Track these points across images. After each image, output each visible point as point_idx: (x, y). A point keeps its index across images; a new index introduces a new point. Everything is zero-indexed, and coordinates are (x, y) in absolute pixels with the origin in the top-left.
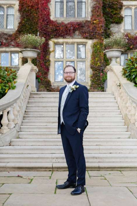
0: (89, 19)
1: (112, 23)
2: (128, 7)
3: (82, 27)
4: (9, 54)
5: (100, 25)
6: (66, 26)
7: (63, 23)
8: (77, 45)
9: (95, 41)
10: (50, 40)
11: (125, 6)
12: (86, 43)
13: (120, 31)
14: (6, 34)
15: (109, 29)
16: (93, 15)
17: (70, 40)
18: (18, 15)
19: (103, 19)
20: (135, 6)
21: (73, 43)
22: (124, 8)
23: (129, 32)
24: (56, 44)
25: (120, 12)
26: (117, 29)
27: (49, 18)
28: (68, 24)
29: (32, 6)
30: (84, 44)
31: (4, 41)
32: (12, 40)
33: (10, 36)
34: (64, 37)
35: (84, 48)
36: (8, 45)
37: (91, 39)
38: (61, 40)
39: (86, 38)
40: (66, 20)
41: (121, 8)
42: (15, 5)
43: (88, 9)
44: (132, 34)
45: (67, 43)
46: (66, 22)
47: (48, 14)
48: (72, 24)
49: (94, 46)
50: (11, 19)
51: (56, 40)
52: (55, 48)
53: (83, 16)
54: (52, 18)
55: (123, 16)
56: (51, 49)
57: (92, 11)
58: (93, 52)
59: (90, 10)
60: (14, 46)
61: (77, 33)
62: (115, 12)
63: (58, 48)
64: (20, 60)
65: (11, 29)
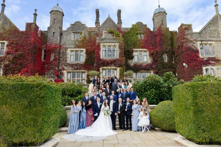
0: (118, 58)
1: (129, 58)
2: (136, 51)
3: (115, 62)
4: (81, 73)
5: (123, 61)
6: (107, 61)
7: (106, 60)
8: (113, 69)
9: (121, 68)
10: (100, 67)
11: (134, 51)
12: (117, 69)
14: (79, 64)
15: (127, 61)
16: (120, 57)
17: (109, 68)
18: (85, 55)
19: (124, 58)
20: (139, 51)
21: (111, 69)
23: (137, 62)
24: (103, 69)
25: (132, 54)
26: (131, 61)
29: (92, 51)
30: (116, 69)
31: (79, 67)
32: (82, 67)
33: (81, 65)
34: (106, 66)
35: (116, 71)
36: (80, 69)
37: (119, 67)
38: (105, 68)
39: (117, 67)
40: (107, 58)
41: (133, 52)
42: (84, 50)
43: (117, 54)
44: (138, 64)
45: (108, 69)
46: (108, 60)
47: (100, 56)
48: (110, 60)
49: (120, 70)
50: (82, 57)
51: (103, 68)
52: (102, 71)
53: (115, 56)
54: (101, 58)
55: (134, 55)
56: (101, 72)
57: (119, 55)
58: (120, 73)
59: (118, 54)
60: (83, 70)
61: (113, 64)
62: (130, 54)
63: (104, 72)
64: (86, 76)
65: (82, 61)
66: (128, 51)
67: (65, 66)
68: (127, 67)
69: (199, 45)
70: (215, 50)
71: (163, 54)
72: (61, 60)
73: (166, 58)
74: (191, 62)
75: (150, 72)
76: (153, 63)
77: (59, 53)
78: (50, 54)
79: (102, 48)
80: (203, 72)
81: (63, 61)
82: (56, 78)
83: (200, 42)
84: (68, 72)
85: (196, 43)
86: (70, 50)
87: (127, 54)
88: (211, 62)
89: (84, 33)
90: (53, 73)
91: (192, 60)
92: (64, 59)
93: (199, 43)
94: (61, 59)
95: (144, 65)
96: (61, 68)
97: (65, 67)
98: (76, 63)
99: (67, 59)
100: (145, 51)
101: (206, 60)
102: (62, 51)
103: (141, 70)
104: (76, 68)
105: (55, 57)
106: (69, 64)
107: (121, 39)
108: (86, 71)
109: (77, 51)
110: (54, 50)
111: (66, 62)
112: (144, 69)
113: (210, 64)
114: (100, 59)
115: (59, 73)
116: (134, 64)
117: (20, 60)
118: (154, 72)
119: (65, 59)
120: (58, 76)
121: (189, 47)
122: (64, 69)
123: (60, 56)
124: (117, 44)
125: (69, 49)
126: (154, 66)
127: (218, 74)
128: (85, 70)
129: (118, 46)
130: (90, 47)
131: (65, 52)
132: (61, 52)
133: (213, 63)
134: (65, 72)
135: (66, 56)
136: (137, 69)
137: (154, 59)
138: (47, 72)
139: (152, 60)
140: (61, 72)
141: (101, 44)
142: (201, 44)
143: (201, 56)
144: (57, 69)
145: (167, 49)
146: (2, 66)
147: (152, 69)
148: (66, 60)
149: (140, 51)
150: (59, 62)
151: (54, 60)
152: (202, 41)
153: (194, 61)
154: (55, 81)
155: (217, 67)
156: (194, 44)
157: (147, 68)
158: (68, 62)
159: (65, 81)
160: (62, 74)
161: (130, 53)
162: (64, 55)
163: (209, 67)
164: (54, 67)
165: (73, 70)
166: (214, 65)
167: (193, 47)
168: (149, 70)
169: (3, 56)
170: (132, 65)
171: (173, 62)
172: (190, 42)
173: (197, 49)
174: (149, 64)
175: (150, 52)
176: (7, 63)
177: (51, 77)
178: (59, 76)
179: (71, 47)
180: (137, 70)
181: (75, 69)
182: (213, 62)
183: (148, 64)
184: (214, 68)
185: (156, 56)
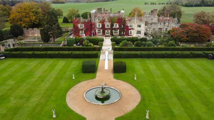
0: (110, 28)
10: (105, 30)
29: (103, 25)
37: (110, 30)
41: (114, 25)
42: (101, 24)
43: (110, 26)
61: (108, 29)
68: (112, 29)
70: (133, 26)
73: (122, 26)
74: (127, 29)
75: (118, 30)
76: (119, 27)
79: (106, 25)
80: (129, 32)
87: (112, 25)
89: (101, 19)
95: (117, 28)
97: (96, 29)
98: (99, 27)
102: (95, 24)
104: (99, 29)
107: (110, 22)
108: (102, 30)
109: (99, 24)
110: (93, 24)
111: (97, 27)
114: (105, 28)
117: (87, 29)
121: (127, 25)
123: (95, 26)
124: (109, 24)
125: (97, 24)
130: (103, 23)
136: (115, 29)
138: (92, 30)
143: (129, 28)
144: (94, 29)
145: (123, 24)
146: (83, 31)
149: (116, 24)
159: (97, 32)
169: (83, 28)
176: (85, 30)
178: (95, 31)
185: (120, 26)
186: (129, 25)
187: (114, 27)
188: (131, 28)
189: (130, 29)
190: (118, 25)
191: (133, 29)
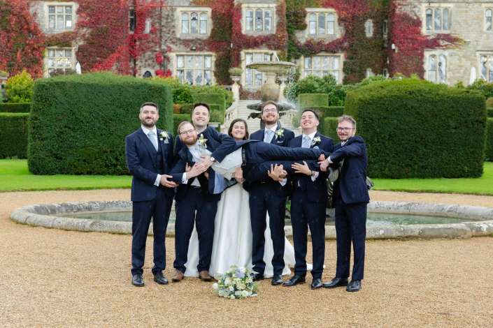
0: (274, 33)
1: (297, 29)
2: (313, 13)
3: (269, 40)
4: (203, 57)
5: (283, 39)
6: (255, 39)
7: (252, 36)
8: (264, 54)
9: (279, 51)
10: (241, 50)
11: (309, 12)
12: (273, 53)
13: (304, 37)
14: (199, 40)
15: (293, 35)
16: (277, 30)
17: (259, 51)
18: (210, 21)
19: (286, 34)
20: (318, 12)
21: (261, 53)
22: (308, 15)
23: (313, 37)
24: (246, 54)
25: (304, 20)
26: (301, 35)
27: (241, 33)
28: (257, 37)
29: (224, 14)
31: (199, 46)
32: (205, 45)
33: (204, 41)
34: (253, 49)
36: (201, 49)
37: (275, 49)
38: (250, 51)
39: (272, 49)
40: (255, 33)
41: (305, 16)
42: (208, 11)
44: (315, 39)
45: (256, 53)
46: (255, 36)
47: (240, 29)
48: (259, 37)
50: (203, 24)
51: (246, 51)
52: (245, 57)
53: (270, 29)
54: (243, 32)
55: (307, 23)
56: (242, 59)
57: (277, 26)
59: (275, 25)
60: (208, 51)
61: (264, 45)
62: (299, 20)
63: (248, 57)
64: (213, 64)
65: (204, 34)
66: (295, 15)
67: (173, 43)
68: (293, 46)
69: (425, 9)
70: (452, 20)
71: (365, 20)
72: (165, 32)
73: (369, 28)
74: (404, 43)
75: (339, 56)
76: (345, 38)
77: (160, 18)
78: (144, 21)
79: (245, 13)
80: (424, 61)
81: (168, 33)
82: (157, 68)
83: (427, 5)
84: (178, 56)
85: (419, 6)
86: (181, 11)
87: (294, 20)
88: (441, 42)
90: (152, 58)
91: (407, 39)
92: (169, 30)
93: (424, 6)
94: (164, 29)
95: (327, 43)
96: (165, 48)
97: (173, 46)
98: (194, 38)
99: (175, 30)
100: (331, 13)
101: (433, 39)
102: (165, 13)
103: (319, 52)
104: (194, 48)
105: (153, 25)
106: (179, 39)
108: (214, 54)
109: (194, 12)
110: (151, 12)
111: (175, 35)
112: (326, 51)
113: (439, 45)
114: (241, 36)
115: (163, 58)
116: (306, 39)
117: (104, 38)
118: (345, 56)
119: (172, 30)
120: (160, 63)
121: (405, 15)
122: (170, 50)
123: (162, 24)
124: (274, 5)
125: (179, 10)
126: (346, 44)
127: (451, 64)
128: (211, 50)
129: (275, 10)
130: (220, 6)
131: (170, 14)
132: (163, 15)
133: (446, 46)
134: (172, 55)
135: (173, 24)
136: (313, 50)
137: (347, 31)
138: (140, 55)
139: (344, 32)
140: (166, 54)
141: (243, 6)
142: (429, 9)
143: (424, 31)
144: (158, 49)
145: (372, 11)
146: (74, 48)
147: (343, 49)
148: (174, 32)
149: (322, 13)
150: (161, 36)
151: (152, 32)
152: (429, 3)
153: (409, 41)
154: (157, 74)
155: (451, 51)
156: (414, 9)
157: (332, 48)
158: (178, 36)
159: (175, 74)
160: (168, 59)
161: (301, 17)
162: (169, 20)
163: (437, 52)
164: (152, 47)
165: (187, 52)
166: (446, 47)
167: (411, 15)
168: (335, 52)
169: (72, 30)
170: (303, 41)
171: (385, 36)
172: (408, 5)
173: (418, 18)
174: (338, 39)
175: (339, 16)
176: (81, 43)
177: (149, 65)
178: (162, 63)
179: (182, 4)
180: (311, 53)
181: (192, 50)
182: (447, 43)
183: (335, 39)
184: (446, 53)
185: (351, 24)
186: (422, 12)
187: (302, 37)
188: (439, 37)
189: (433, 44)
190: (341, 20)
191: (452, 40)
